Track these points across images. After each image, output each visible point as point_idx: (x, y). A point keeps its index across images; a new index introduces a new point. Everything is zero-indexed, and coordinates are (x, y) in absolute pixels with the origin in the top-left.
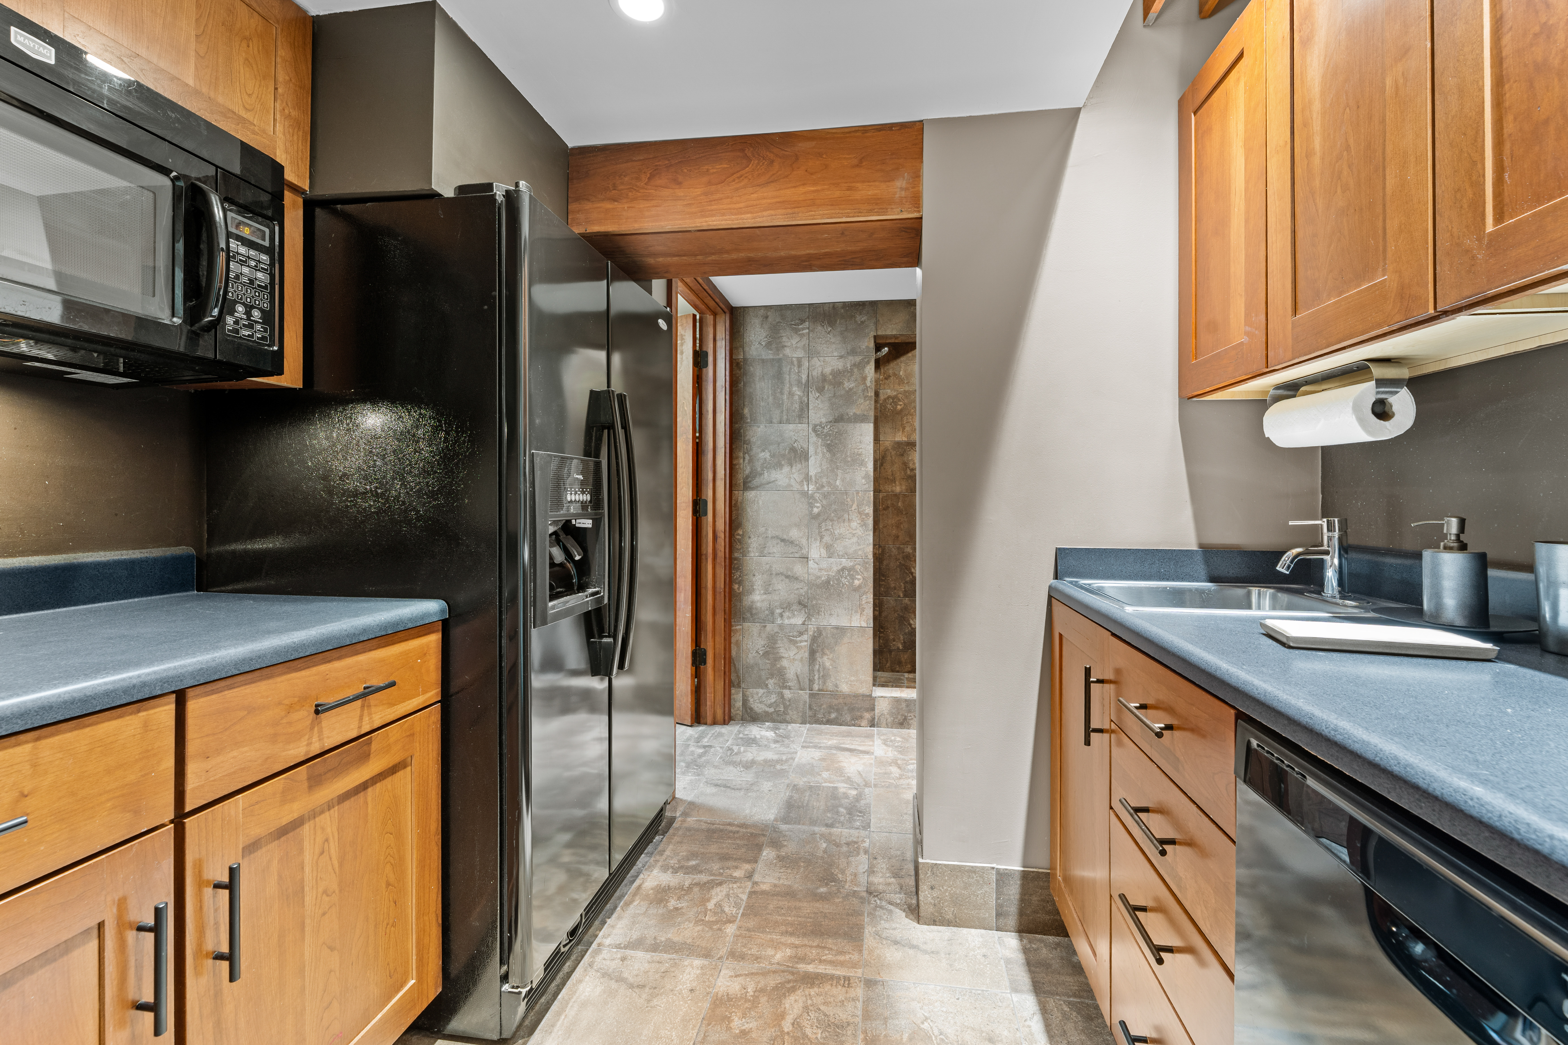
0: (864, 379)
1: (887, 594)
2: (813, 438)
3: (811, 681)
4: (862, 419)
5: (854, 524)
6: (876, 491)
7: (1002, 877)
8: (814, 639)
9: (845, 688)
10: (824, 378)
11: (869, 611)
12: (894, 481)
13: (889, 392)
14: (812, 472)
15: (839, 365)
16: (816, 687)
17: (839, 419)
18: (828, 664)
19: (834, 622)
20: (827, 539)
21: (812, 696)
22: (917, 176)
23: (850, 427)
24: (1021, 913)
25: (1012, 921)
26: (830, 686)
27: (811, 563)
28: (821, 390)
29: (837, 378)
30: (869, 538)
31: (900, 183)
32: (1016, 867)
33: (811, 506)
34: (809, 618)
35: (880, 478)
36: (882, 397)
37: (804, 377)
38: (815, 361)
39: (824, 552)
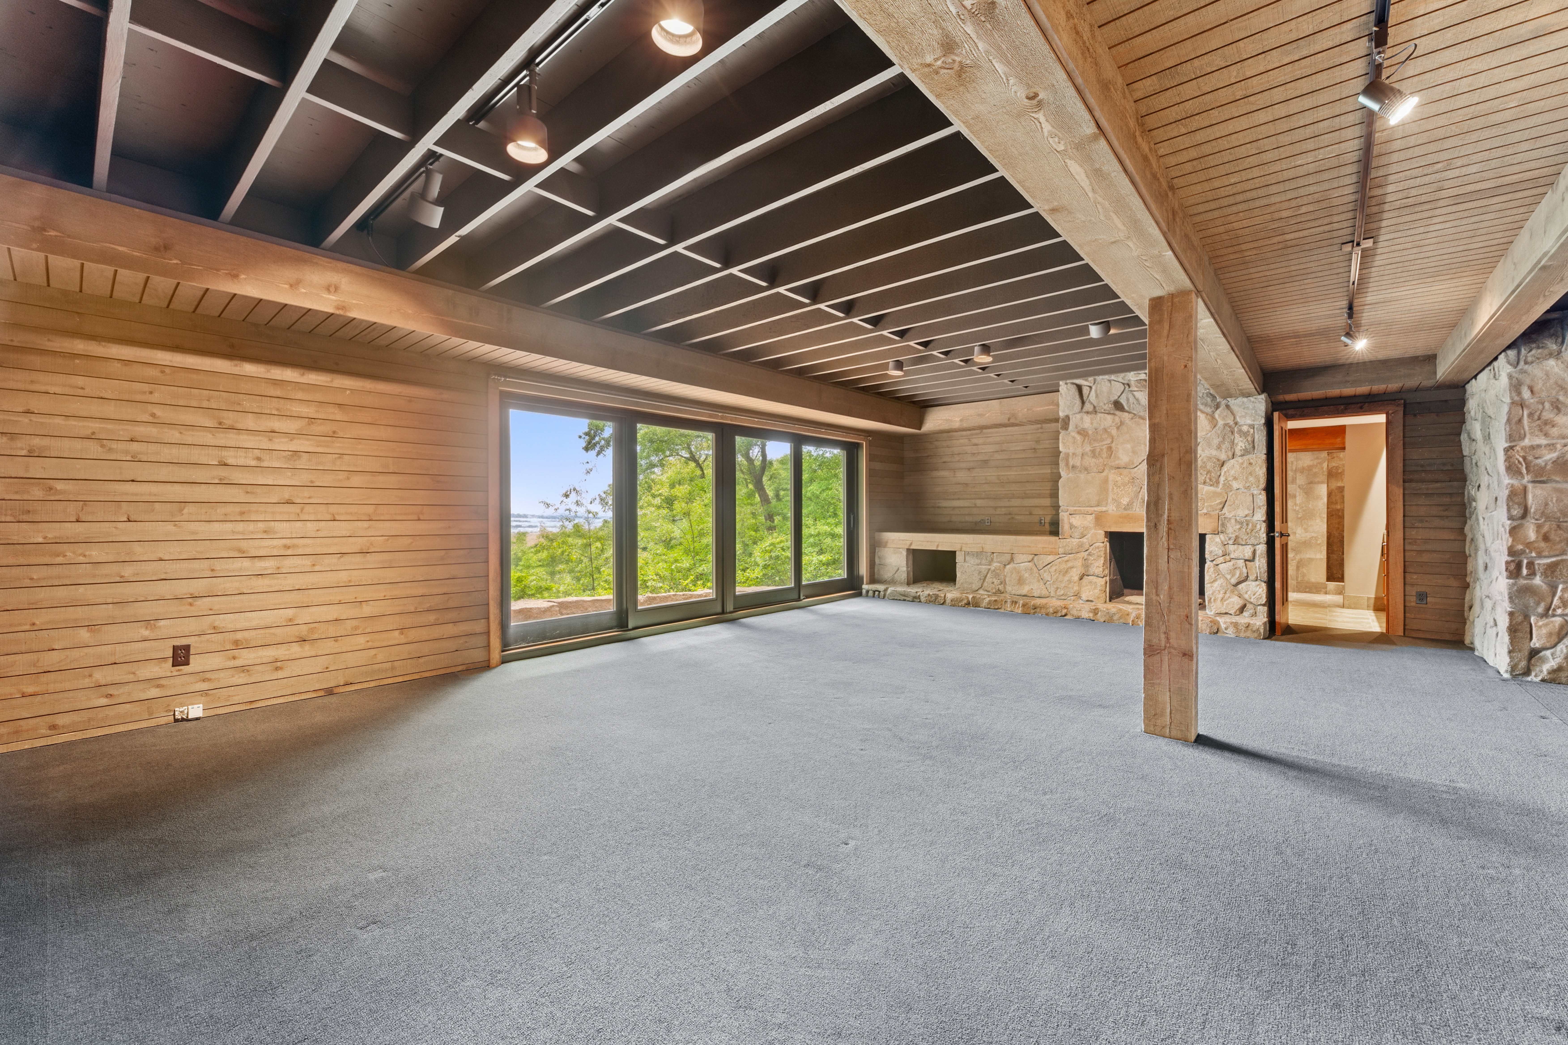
0: (1323, 468)
1: (1332, 553)
2: (1298, 490)
3: (1297, 577)
4: (1322, 482)
5: (1317, 521)
6: (1328, 508)
7: (1369, 599)
8: (1298, 562)
9: (1313, 580)
10: (1303, 468)
11: (1325, 552)
12: (1336, 503)
13: (1334, 464)
14: (1298, 502)
15: (1311, 463)
16: (1299, 579)
17: (1311, 483)
18: (1305, 571)
19: (1308, 556)
20: (1305, 526)
21: (1297, 583)
22: (1344, 438)
23: (1316, 486)
24: (1374, 606)
25: (1372, 608)
26: (1306, 579)
27: (1297, 535)
28: (1302, 472)
29: (1310, 468)
30: (1325, 526)
31: (1339, 440)
32: (1373, 596)
33: (1298, 514)
34: (1296, 554)
35: (1330, 503)
36: (1330, 467)
37: (1294, 468)
38: (1300, 462)
39: (1303, 531)
